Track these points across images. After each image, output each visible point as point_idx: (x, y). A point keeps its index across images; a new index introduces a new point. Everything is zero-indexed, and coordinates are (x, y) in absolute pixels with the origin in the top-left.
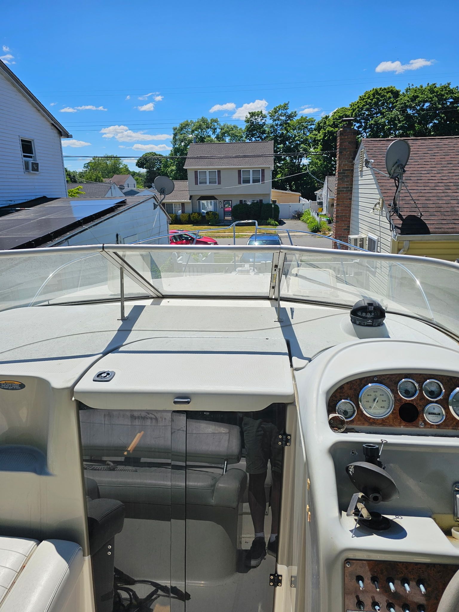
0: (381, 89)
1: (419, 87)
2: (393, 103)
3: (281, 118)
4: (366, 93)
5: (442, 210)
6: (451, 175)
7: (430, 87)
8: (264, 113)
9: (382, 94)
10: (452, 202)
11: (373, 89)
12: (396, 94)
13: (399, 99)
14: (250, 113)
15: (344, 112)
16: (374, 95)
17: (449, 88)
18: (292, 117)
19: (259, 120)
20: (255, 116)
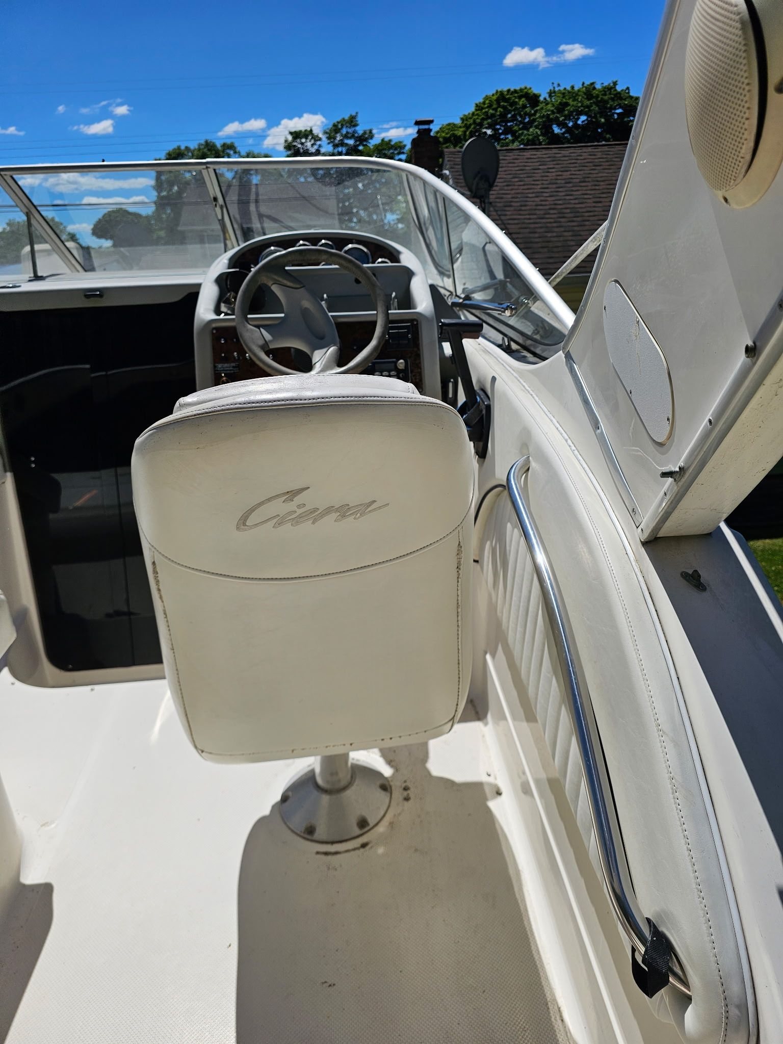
0: (509, 91)
1: (569, 88)
2: (530, 115)
3: (347, 141)
4: (487, 98)
5: (551, 245)
6: (568, 198)
7: (586, 88)
8: (315, 132)
9: (511, 101)
10: (566, 234)
11: (497, 92)
12: (534, 99)
13: (538, 108)
14: (291, 133)
15: (451, 131)
16: (498, 100)
17: (616, 90)
18: (366, 140)
19: (309, 144)
20: (301, 138)
